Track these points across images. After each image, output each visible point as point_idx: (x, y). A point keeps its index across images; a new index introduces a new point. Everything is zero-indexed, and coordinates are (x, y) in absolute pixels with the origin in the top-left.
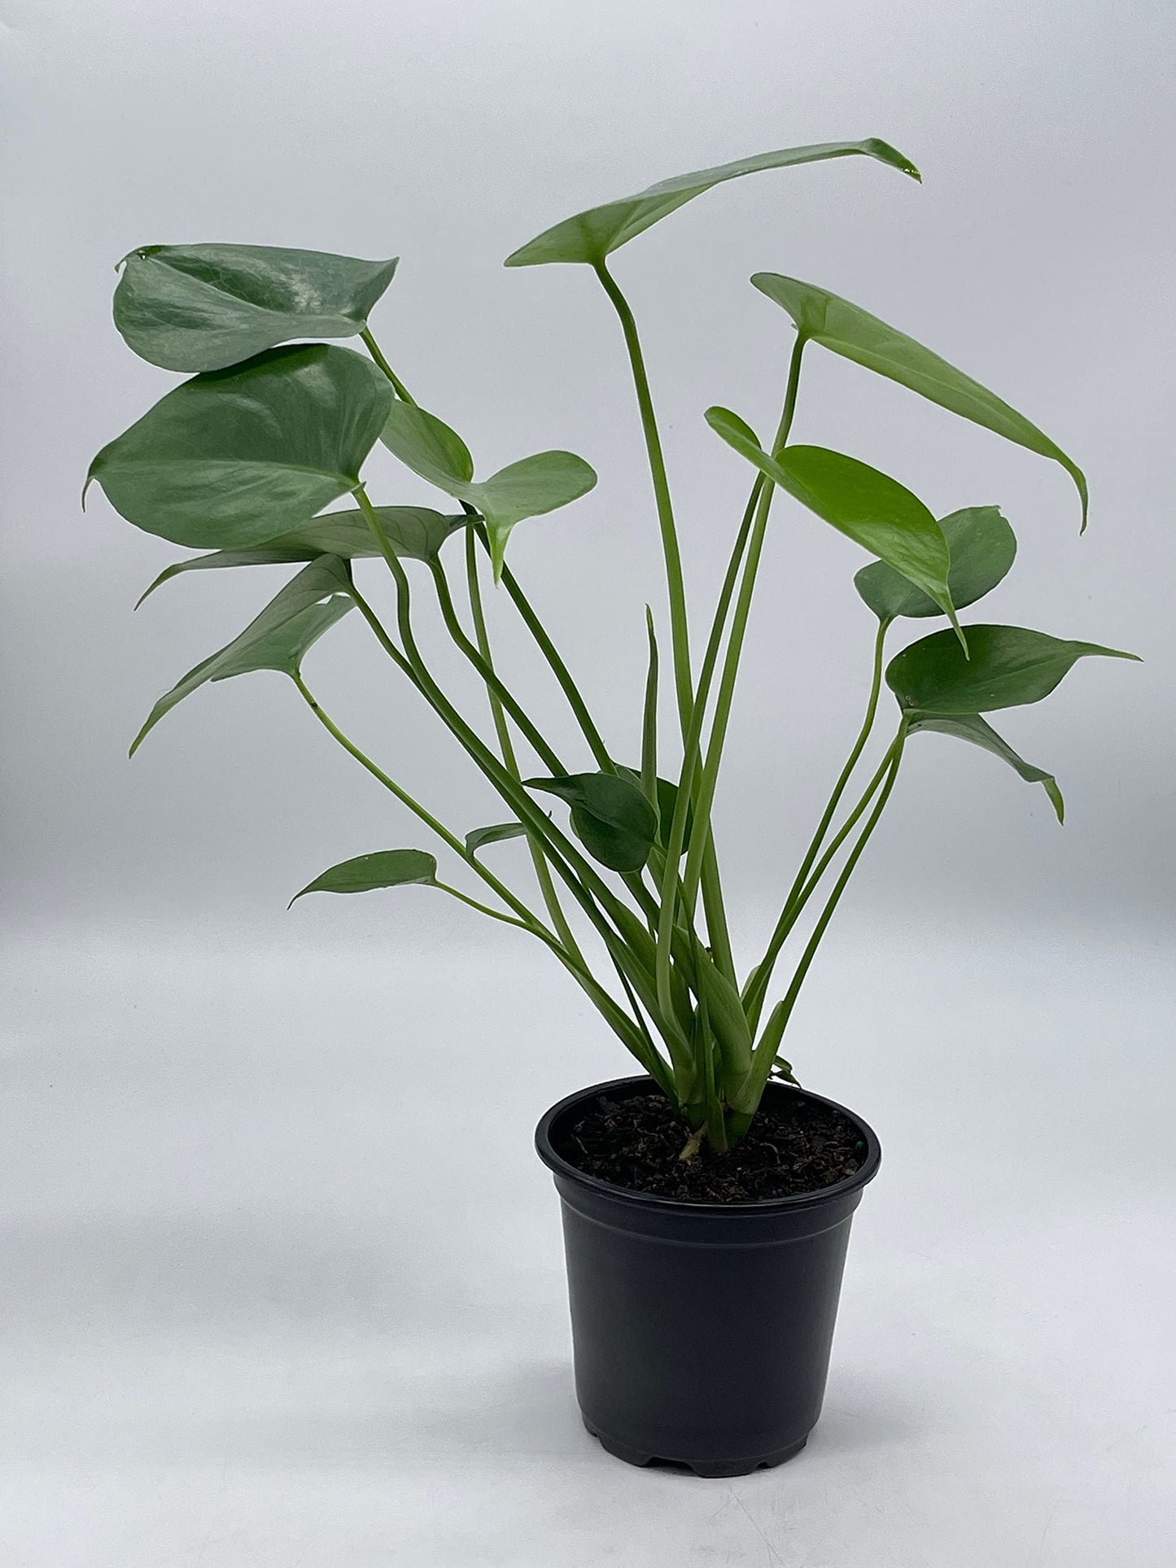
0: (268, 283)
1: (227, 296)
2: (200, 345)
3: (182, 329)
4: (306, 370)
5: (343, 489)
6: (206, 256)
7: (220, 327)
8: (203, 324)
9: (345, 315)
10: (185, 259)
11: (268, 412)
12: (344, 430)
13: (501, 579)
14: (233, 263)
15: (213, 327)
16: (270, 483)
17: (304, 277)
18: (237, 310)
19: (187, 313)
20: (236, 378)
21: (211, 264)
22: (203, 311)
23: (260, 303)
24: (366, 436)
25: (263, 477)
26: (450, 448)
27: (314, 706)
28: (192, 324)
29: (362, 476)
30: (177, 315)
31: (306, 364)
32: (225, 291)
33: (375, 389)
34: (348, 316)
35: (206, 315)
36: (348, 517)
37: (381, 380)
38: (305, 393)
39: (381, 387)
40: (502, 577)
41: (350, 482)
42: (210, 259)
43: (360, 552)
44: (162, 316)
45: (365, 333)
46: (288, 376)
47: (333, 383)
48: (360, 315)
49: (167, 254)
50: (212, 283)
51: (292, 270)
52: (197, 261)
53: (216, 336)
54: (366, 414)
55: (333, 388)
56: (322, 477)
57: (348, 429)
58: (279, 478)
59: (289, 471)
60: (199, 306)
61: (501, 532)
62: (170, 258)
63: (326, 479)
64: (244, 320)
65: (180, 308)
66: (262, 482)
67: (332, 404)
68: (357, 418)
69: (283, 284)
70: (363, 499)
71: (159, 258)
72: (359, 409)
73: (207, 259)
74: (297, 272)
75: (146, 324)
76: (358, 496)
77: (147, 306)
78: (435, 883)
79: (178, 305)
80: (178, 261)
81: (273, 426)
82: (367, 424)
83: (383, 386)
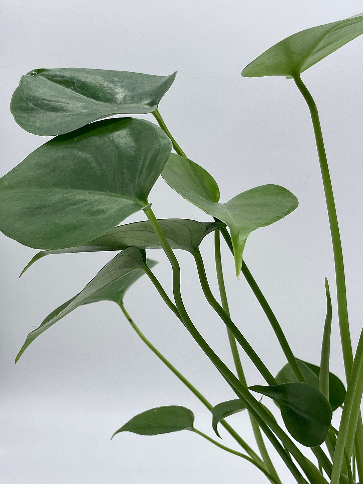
0: (101, 88)
1: (78, 95)
2: (58, 121)
3: (49, 112)
4: (118, 133)
5: (137, 208)
6: (68, 74)
7: (71, 111)
8: (61, 110)
9: (145, 104)
10: (56, 76)
11: (92, 159)
12: (139, 170)
13: (241, 271)
14: (83, 78)
15: (67, 111)
16: (89, 204)
17: (124, 84)
18: (82, 102)
19: (53, 104)
20: (76, 139)
21: (70, 78)
22: (62, 102)
23: (97, 98)
24: (153, 173)
25: (86, 201)
26: (206, 183)
27: (130, 320)
28: (54, 109)
29: (150, 199)
30: (46, 105)
31: (118, 130)
32: (77, 92)
33: (160, 144)
34: (148, 104)
35: (63, 105)
36: (142, 226)
37: (164, 138)
38: (117, 147)
39: (163, 142)
40: (242, 270)
41: (141, 203)
42: (71, 75)
43: (150, 246)
44: (37, 105)
45: (156, 112)
46: (106, 137)
47: (134, 140)
48: (154, 103)
49: (46, 73)
50: (70, 88)
51: (117, 81)
52: (62, 77)
53: (68, 116)
54: (154, 159)
55: (133, 144)
56: (124, 200)
57: (142, 169)
58: (96, 200)
59: (103, 197)
60: (60, 99)
61: (241, 238)
62: (48, 75)
63: (127, 202)
64: (85, 108)
65: (49, 101)
66: (86, 203)
67: (132, 153)
68: (148, 162)
69: (110, 88)
70: (150, 214)
71: (42, 76)
72: (149, 156)
73: (69, 76)
74: (119, 82)
75: (28, 110)
76: (147, 212)
77: (30, 100)
78: (193, 430)
79: (48, 99)
80: (52, 77)
81: (94, 168)
82: (153, 166)
83: (165, 141)
